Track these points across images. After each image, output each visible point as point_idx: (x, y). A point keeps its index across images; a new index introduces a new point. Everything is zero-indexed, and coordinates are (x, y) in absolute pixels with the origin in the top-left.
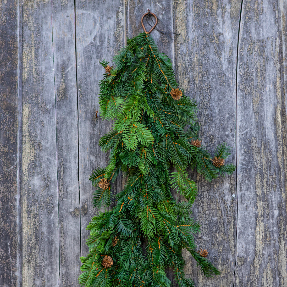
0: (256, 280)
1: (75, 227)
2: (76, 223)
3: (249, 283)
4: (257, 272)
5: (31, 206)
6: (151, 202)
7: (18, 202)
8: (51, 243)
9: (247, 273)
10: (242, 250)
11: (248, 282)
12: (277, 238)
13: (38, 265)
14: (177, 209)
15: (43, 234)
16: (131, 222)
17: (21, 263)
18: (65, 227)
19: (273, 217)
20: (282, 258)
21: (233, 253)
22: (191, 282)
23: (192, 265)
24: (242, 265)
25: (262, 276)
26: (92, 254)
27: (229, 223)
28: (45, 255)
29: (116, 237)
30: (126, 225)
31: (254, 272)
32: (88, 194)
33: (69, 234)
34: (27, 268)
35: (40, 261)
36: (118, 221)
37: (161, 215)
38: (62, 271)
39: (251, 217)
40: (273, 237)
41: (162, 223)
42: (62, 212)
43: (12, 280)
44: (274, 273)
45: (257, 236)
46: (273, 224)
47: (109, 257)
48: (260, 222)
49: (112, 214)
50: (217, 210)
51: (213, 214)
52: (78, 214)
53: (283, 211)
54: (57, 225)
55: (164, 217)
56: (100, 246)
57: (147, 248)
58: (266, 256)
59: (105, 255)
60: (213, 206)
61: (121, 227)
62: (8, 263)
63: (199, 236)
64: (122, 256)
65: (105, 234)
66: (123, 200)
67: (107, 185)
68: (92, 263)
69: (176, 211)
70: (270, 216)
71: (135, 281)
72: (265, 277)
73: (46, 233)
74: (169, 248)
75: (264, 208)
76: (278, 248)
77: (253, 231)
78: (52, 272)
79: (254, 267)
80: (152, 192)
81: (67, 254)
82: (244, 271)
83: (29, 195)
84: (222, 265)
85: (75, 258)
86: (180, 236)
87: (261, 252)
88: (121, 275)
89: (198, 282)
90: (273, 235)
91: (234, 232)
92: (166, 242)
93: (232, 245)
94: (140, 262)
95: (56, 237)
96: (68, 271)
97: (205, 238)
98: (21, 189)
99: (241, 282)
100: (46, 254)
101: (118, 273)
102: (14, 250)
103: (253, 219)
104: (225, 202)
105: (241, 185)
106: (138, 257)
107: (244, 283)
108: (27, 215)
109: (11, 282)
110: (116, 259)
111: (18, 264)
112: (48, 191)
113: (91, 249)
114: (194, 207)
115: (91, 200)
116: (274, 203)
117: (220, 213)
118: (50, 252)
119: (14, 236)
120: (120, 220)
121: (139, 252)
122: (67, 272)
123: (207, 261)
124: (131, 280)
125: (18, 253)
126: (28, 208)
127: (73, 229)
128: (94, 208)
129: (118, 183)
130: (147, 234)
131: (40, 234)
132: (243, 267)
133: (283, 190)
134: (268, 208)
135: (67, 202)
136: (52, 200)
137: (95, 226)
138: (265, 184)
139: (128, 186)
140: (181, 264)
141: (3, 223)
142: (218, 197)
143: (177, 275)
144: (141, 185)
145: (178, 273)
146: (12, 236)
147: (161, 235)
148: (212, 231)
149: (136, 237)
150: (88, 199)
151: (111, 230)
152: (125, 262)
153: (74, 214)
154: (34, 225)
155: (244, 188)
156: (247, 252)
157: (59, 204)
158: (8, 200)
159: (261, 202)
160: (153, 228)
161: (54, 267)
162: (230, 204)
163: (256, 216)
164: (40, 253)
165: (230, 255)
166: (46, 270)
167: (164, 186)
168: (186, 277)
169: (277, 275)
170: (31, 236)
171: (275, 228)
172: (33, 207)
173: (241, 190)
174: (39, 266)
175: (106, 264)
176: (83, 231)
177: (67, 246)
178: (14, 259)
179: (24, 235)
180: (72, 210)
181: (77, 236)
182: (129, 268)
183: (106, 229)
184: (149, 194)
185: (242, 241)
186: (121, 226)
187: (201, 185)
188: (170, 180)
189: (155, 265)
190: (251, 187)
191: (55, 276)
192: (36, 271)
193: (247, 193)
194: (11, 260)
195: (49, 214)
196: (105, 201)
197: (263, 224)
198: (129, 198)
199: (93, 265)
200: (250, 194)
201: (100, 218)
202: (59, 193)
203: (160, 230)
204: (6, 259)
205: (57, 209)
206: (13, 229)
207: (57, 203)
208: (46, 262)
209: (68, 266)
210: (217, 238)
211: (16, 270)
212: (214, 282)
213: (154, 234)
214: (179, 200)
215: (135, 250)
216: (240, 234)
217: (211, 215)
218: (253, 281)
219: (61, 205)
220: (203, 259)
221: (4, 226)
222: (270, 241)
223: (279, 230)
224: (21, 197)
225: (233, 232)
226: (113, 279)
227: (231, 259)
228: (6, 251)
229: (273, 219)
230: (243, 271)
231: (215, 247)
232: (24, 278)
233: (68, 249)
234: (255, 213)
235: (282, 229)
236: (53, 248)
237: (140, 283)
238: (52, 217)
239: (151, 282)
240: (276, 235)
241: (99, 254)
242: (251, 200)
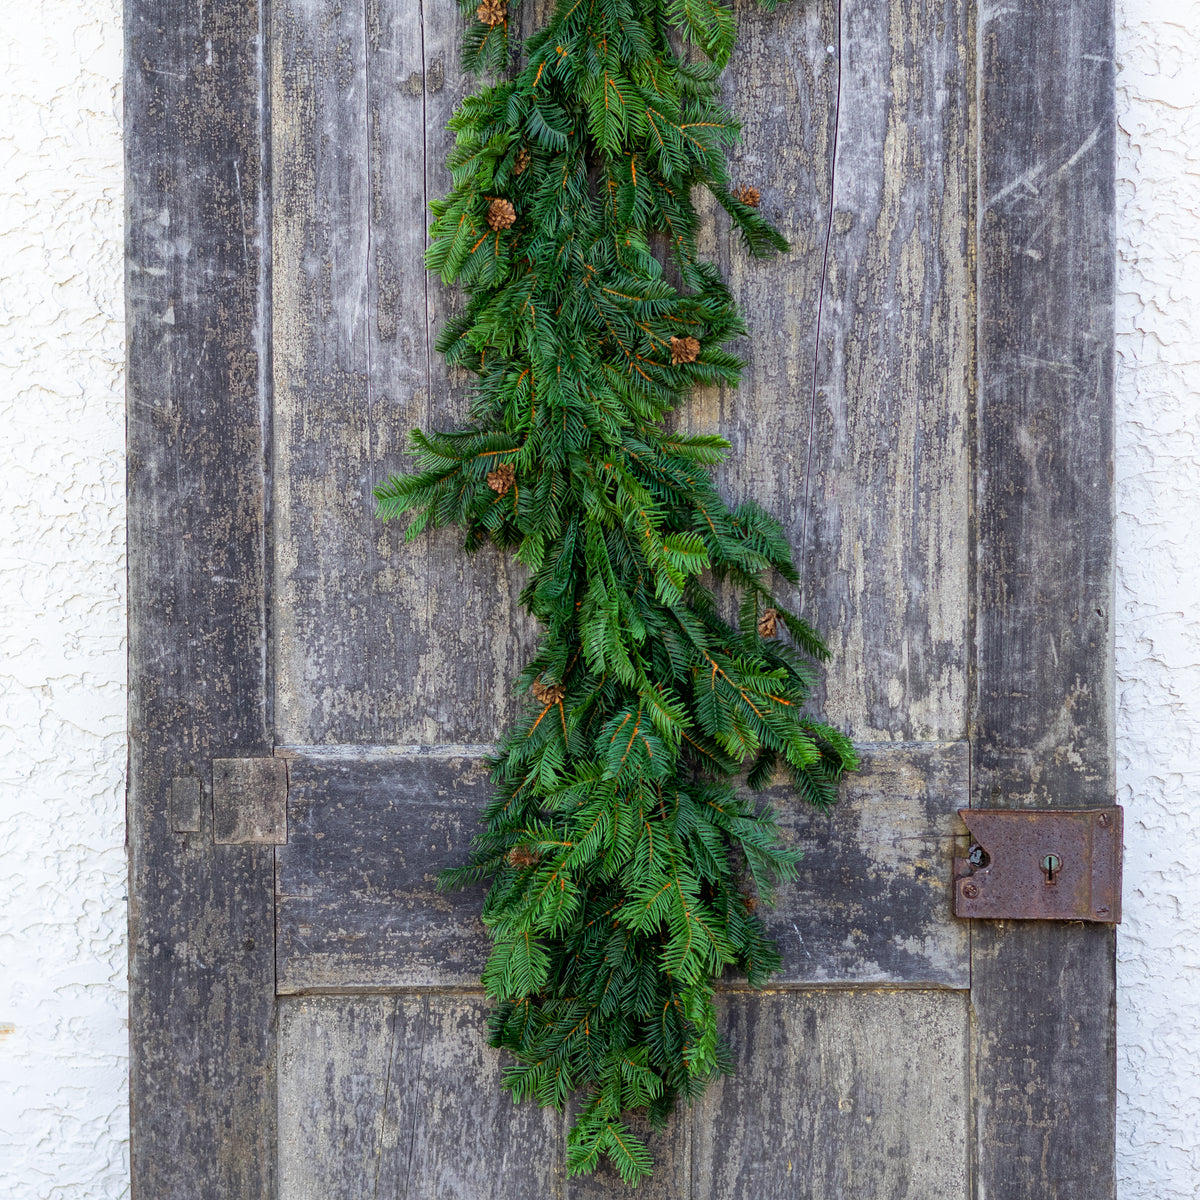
0: (882, 271)
1: (412, 125)
2: (414, 114)
3: (864, 279)
4: (884, 252)
5: (295, 65)
6: (615, 61)
7: (260, 53)
8: (346, 164)
9: (859, 253)
10: (848, 193)
11: (860, 275)
12: (939, 164)
13: (313, 220)
14: (681, 80)
15: (326, 139)
16: (563, 112)
17: (269, 216)
18: (384, 123)
19: (931, 108)
20: (950, 215)
21: (825, 200)
22: (712, 272)
23: (717, 231)
24: (845, 233)
25: (897, 261)
26: (460, 194)
27: (815, 122)
28: (331, 195)
29: (524, 150)
30: (550, 121)
31: (878, 251)
32: (445, 38)
33: (395, 141)
34: (283, 228)
35: (319, 213)
36: (530, 108)
37: (641, 95)
38: (375, 239)
39: (874, 107)
40: (931, 160)
41: (642, 117)
42: (375, 82)
43: (246, 260)
44: (929, 254)
45: (889, 157)
46: (932, 126)
47: (505, 202)
48: (898, 120)
49: (513, 90)
50: (785, 86)
51: (774, 98)
52: (417, 88)
53: (959, 94)
54: (363, 116)
55: (649, 103)
56: (482, 174)
57: (603, 182)
58: (909, 210)
59: (496, 197)
60: (776, 76)
61: (538, 125)
62: (235, 215)
63: (738, 153)
64: (537, 199)
65: (497, 141)
66: (544, 57)
67: (500, 13)
68: (459, 218)
69: (680, 86)
70: (925, 104)
71: (571, 264)
72: (905, 265)
73: (333, 139)
74: (659, 184)
75: (909, 83)
76: (942, 190)
77: (879, 144)
78: (349, 241)
79: (877, 239)
80: (619, 35)
81: (388, 195)
82: (851, 247)
83: (288, 35)
84: (795, 230)
85: (411, 205)
86: (689, 153)
87: (897, 199)
88: (536, 250)
89: (730, 274)
90: (931, 154)
91: (829, 144)
92: (652, 165)
93: (822, 178)
94: (583, 216)
95: (360, 149)
96: (392, 240)
97: (751, 159)
98: (267, 20)
99: (842, 276)
100: (334, 193)
101: (528, 245)
102: (250, 181)
103: (881, 112)
104: (807, 67)
105: (850, 21)
106: (580, 205)
107: (849, 279)
108: (283, 89)
109: (243, 264)
110: (523, 209)
111: (261, 219)
112: (339, 25)
113: (459, 178)
114: (726, 78)
115: (453, 53)
116: (935, 71)
117: (793, 96)
118: (344, 189)
119: (251, 144)
120: (536, 107)
121: (581, 192)
122: (388, 243)
123: (759, 218)
124: (560, 261)
125: (261, 189)
126: (286, 70)
127: (404, 128)
128: (460, 74)
129: (526, 9)
130: (605, 146)
131: (318, 141)
132: (848, 237)
133: (960, 37)
134: (921, 83)
135: (388, 58)
136: (351, 50)
137: (469, 120)
138: (914, 20)
139: (558, 19)
140: (688, 225)
141: (221, 109)
142: (789, 52)
143: (677, 251)
144: (592, 17)
145: (681, 247)
146: (244, 143)
147: (638, 149)
148: (770, 143)
149: (575, 150)
150: (446, 50)
151: (512, 133)
152: (547, 216)
153: (409, 90)
154: (302, 115)
155: (859, 28)
156: (860, 199)
157: (369, 63)
158: (235, 49)
159: (903, 68)
160: (619, 130)
161: (356, 227)
162: (820, 72)
163: (889, 105)
164: (318, 191)
165: (816, 206)
166: (334, 237)
167: (649, 21)
168: (701, 259)
169: (936, 261)
170: (294, 144)
171: (936, 137)
172: (299, 69)
173: (850, 36)
174: (315, 225)
175: (499, 218)
176: (431, 134)
177: (388, 174)
178: (250, 205)
179: (275, 141)
180: (401, 79)
181: (416, 147)
182: (555, 232)
183: (499, 128)
184: (610, 42)
185: (848, 170)
186: (537, 122)
187: (746, 19)
188: (666, 6)
189: (623, 225)
190: (878, 26)
191: (358, 251)
192: (307, 236)
193: (866, 44)
194: (243, 207)
195: (341, 88)
196: (496, 57)
197: (904, 125)
198: (559, 49)
199: (463, 222)
200: (873, 47)
201: (481, 102)
202: (367, 32)
203: (637, 136)
204: (229, 205)
205: (362, 74)
206: (248, 125)
207: (364, 58)
208: (334, 216)
209: (392, 225)
210: (782, 160)
211: (256, 233)
212: (771, 273)
213: (623, 144)
214: (688, 57)
215: (571, 186)
216: (844, 150)
217: (770, 98)
218: (873, 275)
219: (373, 63)
220: (749, 210)
221: (223, 119)
222: (921, 170)
223: (947, 144)
224: (268, 40)
225: (825, 146)
226: (516, 258)
227: (818, 217)
228: (231, 184)
229: (931, 114)
230: (847, 247)
231: (777, 185)
232: (277, 254)
233: (391, 182)
234: (886, 98)
235: (955, 139)
236: (353, 178)
237: (582, 269)
238: (349, 97)
239: (612, 270)
240: (937, 156)
241: (481, 194)
242: (875, 62)
